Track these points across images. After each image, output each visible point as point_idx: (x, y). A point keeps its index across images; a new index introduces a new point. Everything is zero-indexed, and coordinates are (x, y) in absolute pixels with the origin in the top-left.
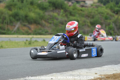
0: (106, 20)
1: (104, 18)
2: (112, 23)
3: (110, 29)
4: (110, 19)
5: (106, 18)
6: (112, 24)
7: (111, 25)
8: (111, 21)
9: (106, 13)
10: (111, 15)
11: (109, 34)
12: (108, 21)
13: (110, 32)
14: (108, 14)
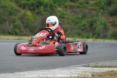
0: (10, 16)
1: (7, 13)
2: (17, 19)
3: (16, 27)
4: (16, 15)
5: (10, 14)
6: (18, 22)
7: (16, 23)
8: (16, 18)
9: (10, 7)
10: (16, 10)
11: (14, 33)
12: (13, 17)
13: (15, 31)
14: (12, 8)
